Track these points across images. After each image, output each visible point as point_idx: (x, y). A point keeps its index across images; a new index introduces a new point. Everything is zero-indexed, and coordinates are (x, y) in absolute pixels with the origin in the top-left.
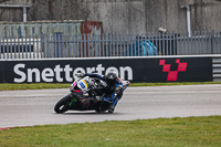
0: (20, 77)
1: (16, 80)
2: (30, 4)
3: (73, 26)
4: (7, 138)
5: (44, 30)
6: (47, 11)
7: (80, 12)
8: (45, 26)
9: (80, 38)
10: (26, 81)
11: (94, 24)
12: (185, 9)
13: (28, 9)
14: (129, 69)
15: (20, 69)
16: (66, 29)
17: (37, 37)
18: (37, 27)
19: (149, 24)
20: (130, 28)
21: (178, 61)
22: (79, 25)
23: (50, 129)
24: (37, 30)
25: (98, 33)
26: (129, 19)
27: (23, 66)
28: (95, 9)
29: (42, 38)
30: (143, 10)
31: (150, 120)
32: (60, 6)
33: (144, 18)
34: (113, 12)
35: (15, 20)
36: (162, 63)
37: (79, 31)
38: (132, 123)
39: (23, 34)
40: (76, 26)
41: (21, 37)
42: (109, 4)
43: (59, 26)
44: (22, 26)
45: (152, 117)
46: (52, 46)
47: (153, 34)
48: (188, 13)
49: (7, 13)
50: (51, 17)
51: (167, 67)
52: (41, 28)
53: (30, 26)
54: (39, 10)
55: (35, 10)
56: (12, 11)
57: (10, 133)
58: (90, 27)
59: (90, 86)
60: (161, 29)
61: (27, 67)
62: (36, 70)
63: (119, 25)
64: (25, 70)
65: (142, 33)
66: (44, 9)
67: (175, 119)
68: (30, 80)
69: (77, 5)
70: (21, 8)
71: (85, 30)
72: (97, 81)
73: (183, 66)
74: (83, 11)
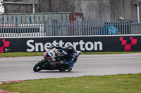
0: (30, 48)
1: (28, 50)
2: (37, 2)
3: (64, 16)
4: (22, 87)
5: (46, 19)
6: (48, 6)
7: (69, 7)
8: (46, 16)
9: (69, 23)
10: (34, 51)
11: (78, 14)
12: (136, 5)
13: (36, 5)
14: (100, 43)
15: (31, 43)
16: (60, 18)
17: (41, 23)
18: (41, 16)
19: (113, 15)
20: (101, 17)
21: (131, 38)
22: (68, 15)
23: (50, 81)
24: (41, 18)
25: (80, 20)
26: (100, 11)
27: (32, 41)
28: (79, 5)
29: (45, 24)
30: (109, 6)
31: (113, 76)
32: (56, 4)
33: (110, 11)
34: (90, 7)
35: (27, 12)
36: (121, 39)
37: (68, 19)
38: (102, 77)
39: (33, 21)
40: (66, 16)
41: (31, 23)
42: (87, 2)
43: (56, 16)
44: (32, 16)
45: (115, 74)
46: (51, 29)
47: (115, 21)
48: (138, 8)
49: (23, 7)
50: (50, 10)
51: (124, 42)
52: (44, 17)
53: (37, 16)
54: (43, 6)
55: (40, 6)
56: (25, 6)
57: (24, 84)
58: (75, 17)
59: (56, 55)
60: (121, 18)
61: (35, 42)
62: (41, 44)
63: (94, 15)
64: (34, 44)
65: (109, 20)
66: (46, 5)
67: (130, 75)
68: (37, 50)
69: (67, 3)
70: (31, 5)
71: (72, 18)
72: (61, 51)
73: (135, 41)
74: (71, 6)
